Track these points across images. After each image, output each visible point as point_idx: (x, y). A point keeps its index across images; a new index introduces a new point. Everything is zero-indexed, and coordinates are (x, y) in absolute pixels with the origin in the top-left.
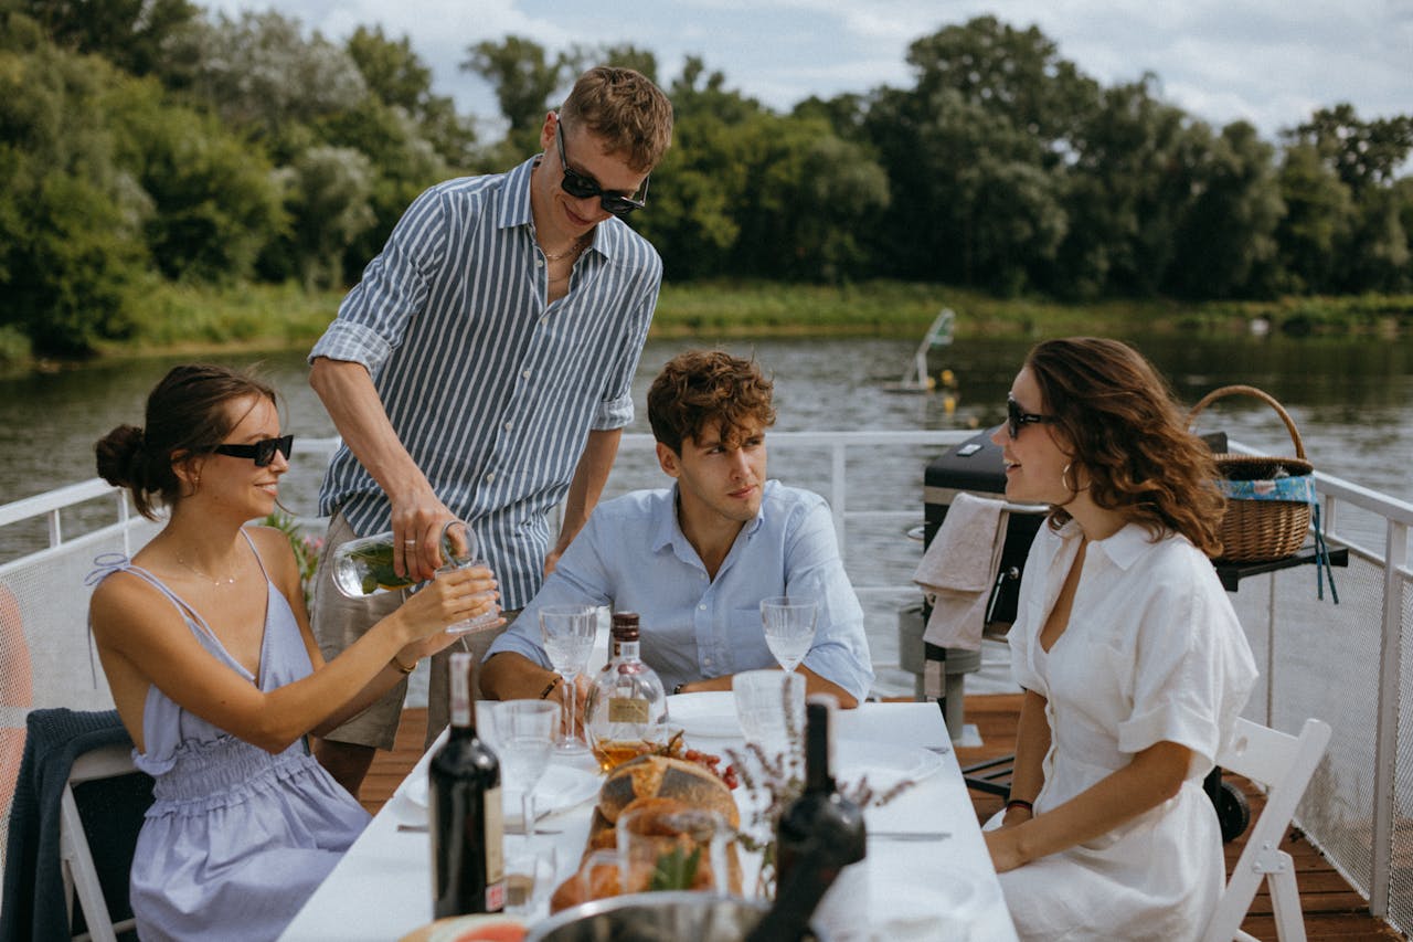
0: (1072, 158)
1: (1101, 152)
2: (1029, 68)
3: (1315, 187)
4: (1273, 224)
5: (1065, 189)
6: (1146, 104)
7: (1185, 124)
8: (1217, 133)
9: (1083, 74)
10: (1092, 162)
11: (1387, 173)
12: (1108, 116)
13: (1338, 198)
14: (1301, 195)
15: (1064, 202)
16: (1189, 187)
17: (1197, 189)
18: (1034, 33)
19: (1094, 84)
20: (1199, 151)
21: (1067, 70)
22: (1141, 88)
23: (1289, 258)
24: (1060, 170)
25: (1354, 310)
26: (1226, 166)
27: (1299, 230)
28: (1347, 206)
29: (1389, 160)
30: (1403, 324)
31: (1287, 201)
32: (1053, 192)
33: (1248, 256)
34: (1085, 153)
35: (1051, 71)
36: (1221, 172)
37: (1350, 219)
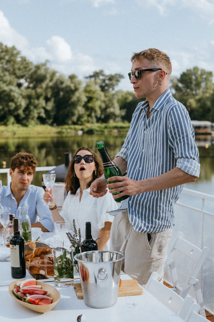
0: (26, 84)
1: (34, 83)
2: (13, 58)
3: (94, 92)
4: (83, 103)
5: (24, 94)
6: (46, 70)
7: (58, 75)
8: (67, 78)
9: (28, 60)
10: (31, 85)
11: (113, 89)
12: (35, 72)
13: (100, 96)
14: (90, 95)
15: (24, 97)
16: (59, 93)
17: (61, 94)
18: (14, 48)
19: (32, 63)
20: (62, 83)
21: (24, 59)
22: (45, 65)
23: (88, 113)
24: (23, 88)
25: (106, 127)
26: (69, 87)
27: (90, 105)
28: (103, 98)
29: (114, 85)
30: (119, 131)
31: (87, 97)
32: (21, 94)
33: (76, 112)
34: (30, 83)
35: (19, 59)
36: (68, 89)
37: (104, 102)
